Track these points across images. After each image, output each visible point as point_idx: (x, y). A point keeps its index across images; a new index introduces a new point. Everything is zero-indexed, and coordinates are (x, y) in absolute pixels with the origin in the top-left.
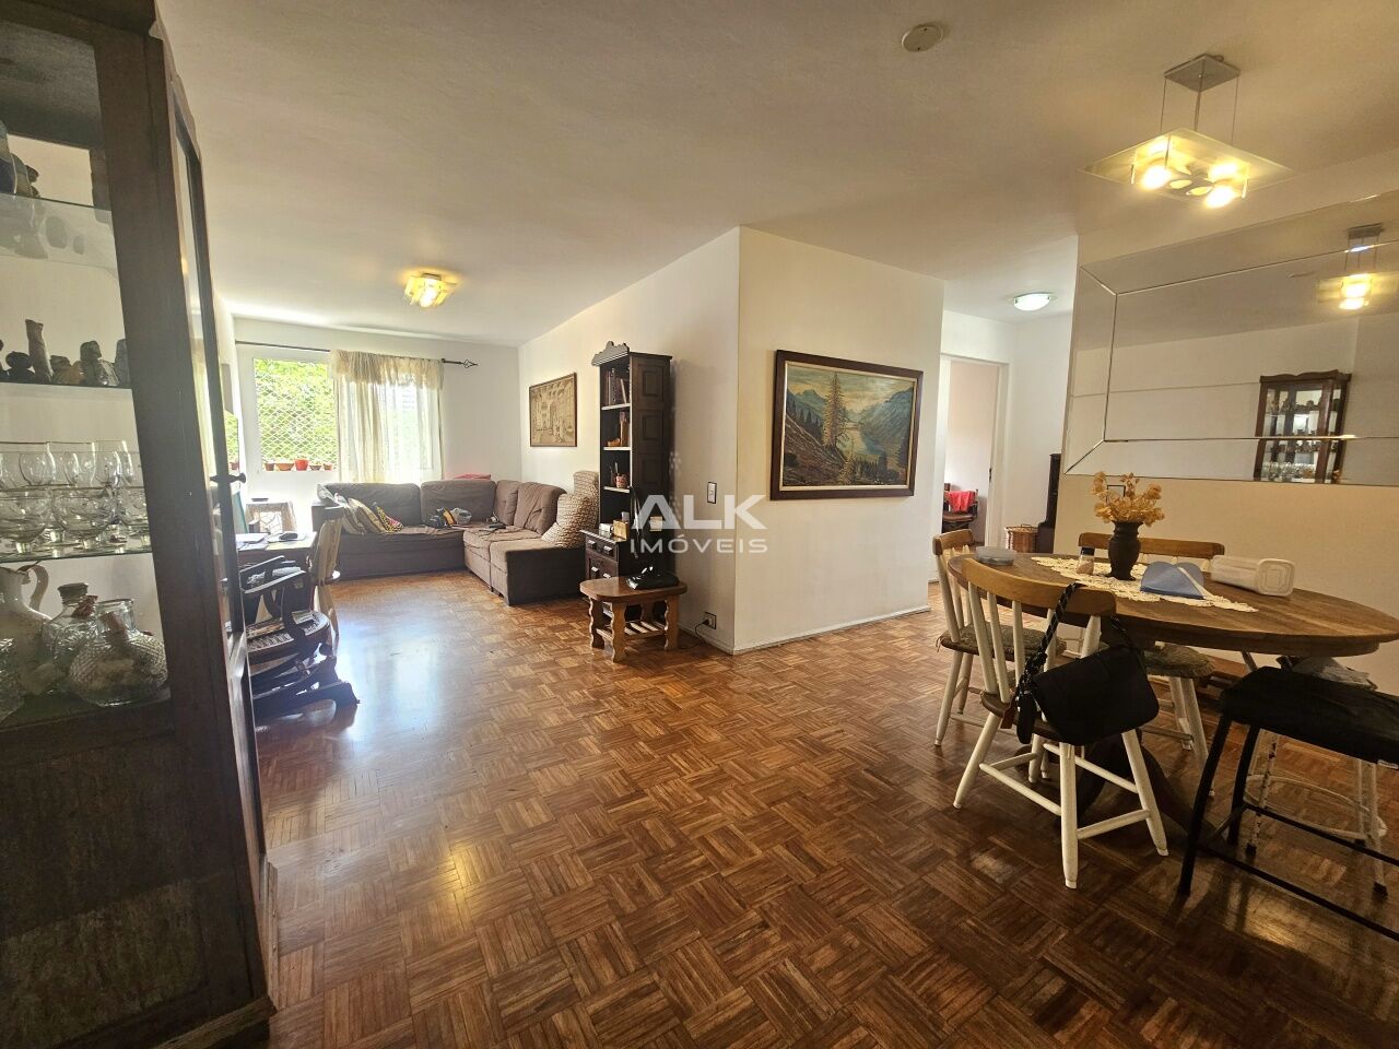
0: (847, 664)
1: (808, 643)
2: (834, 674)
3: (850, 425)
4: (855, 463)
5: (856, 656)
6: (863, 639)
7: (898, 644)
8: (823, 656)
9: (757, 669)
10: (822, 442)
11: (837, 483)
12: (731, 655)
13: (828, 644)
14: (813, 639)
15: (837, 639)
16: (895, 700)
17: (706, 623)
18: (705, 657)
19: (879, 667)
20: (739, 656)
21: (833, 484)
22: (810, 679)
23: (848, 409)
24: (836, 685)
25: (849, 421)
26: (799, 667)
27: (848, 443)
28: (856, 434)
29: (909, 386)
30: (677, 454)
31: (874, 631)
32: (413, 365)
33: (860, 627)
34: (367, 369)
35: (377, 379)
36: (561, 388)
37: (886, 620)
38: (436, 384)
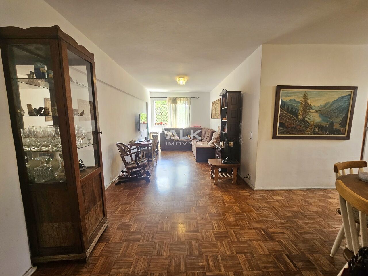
3: (313, 111)
4: (315, 126)
5: (306, 201)
6: (314, 195)
9: (261, 197)
10: (298, 118)
11: (305, 134)
12: (253, 190)
13: (296, 194)
14: (290, 190)
15: (301, 193)
17: (247, 177)
18: (244, 189)
20: (257, 191)
21: (303, 134)
23: (312, 105)
25: (313, 109)
31: (321, 193)
32: (184, 99)
33: (314, 189)
34: (174, 101)
35: (176, 103)
36: (218, 102)
37: (330, 189)
38: (189, 103)
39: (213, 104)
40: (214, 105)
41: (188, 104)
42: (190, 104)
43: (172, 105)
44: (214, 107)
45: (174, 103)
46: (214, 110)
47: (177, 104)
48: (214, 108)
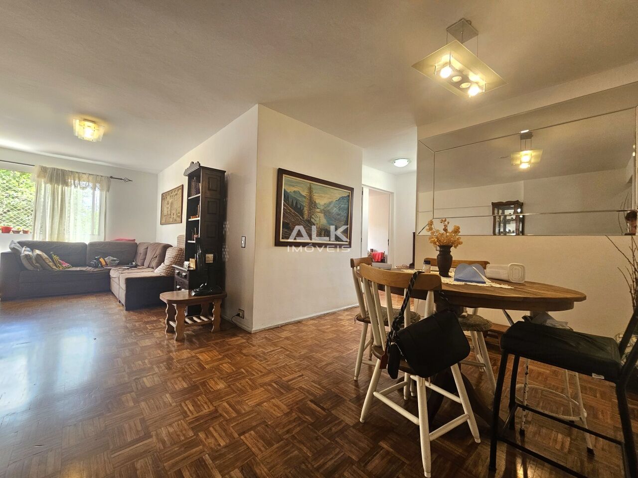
0: (314, 335)
1: (296, 324)
2: (306, 341)
3: (318, 210)
5: (319, 330)
6: (326, 321)
7: (343, 323)
8: (302, 331)
9: (264, 340)
10: (303, 218)
12: (250, 333)
13: (307, 325)
14: (299, 322)
15: (312, 322)
16: (336, 354)
17: (238, 315)
18: (234, 335)
19: (331, 336)
20: (255, 333)
22: (292, 345)
23: (317, 202)
24: (304, 348)
25: (318, 208)
26: (287, 338)
27: (317, 219)
28: (322, 215)
29: (347, 194)
30: (227, 223)
31: (332, 317)
32: (91, 178)
33: (325, 315)
34: (59, 177)
35: (65, 183)
36: (176, 193)
37: (339, 311)
38: (105, 188)
39: (164, 196)
40: (168, 197)
41: (101, 190)
42: (108, 190)
43: (49, 186)
44: (166, 202)
45: (58, 182)
46: (168, 208)
47: (67, 185)
48: (168, 204)
